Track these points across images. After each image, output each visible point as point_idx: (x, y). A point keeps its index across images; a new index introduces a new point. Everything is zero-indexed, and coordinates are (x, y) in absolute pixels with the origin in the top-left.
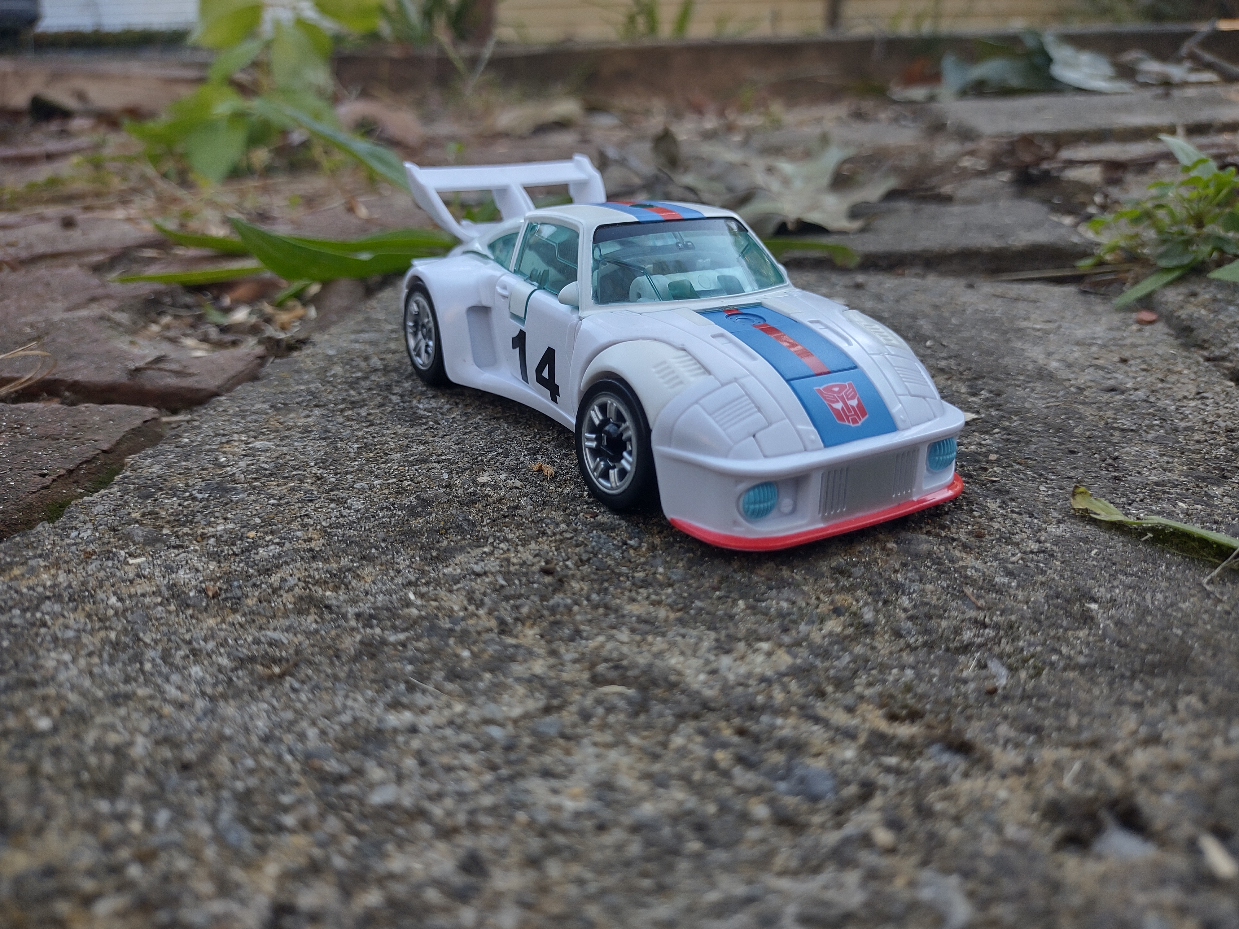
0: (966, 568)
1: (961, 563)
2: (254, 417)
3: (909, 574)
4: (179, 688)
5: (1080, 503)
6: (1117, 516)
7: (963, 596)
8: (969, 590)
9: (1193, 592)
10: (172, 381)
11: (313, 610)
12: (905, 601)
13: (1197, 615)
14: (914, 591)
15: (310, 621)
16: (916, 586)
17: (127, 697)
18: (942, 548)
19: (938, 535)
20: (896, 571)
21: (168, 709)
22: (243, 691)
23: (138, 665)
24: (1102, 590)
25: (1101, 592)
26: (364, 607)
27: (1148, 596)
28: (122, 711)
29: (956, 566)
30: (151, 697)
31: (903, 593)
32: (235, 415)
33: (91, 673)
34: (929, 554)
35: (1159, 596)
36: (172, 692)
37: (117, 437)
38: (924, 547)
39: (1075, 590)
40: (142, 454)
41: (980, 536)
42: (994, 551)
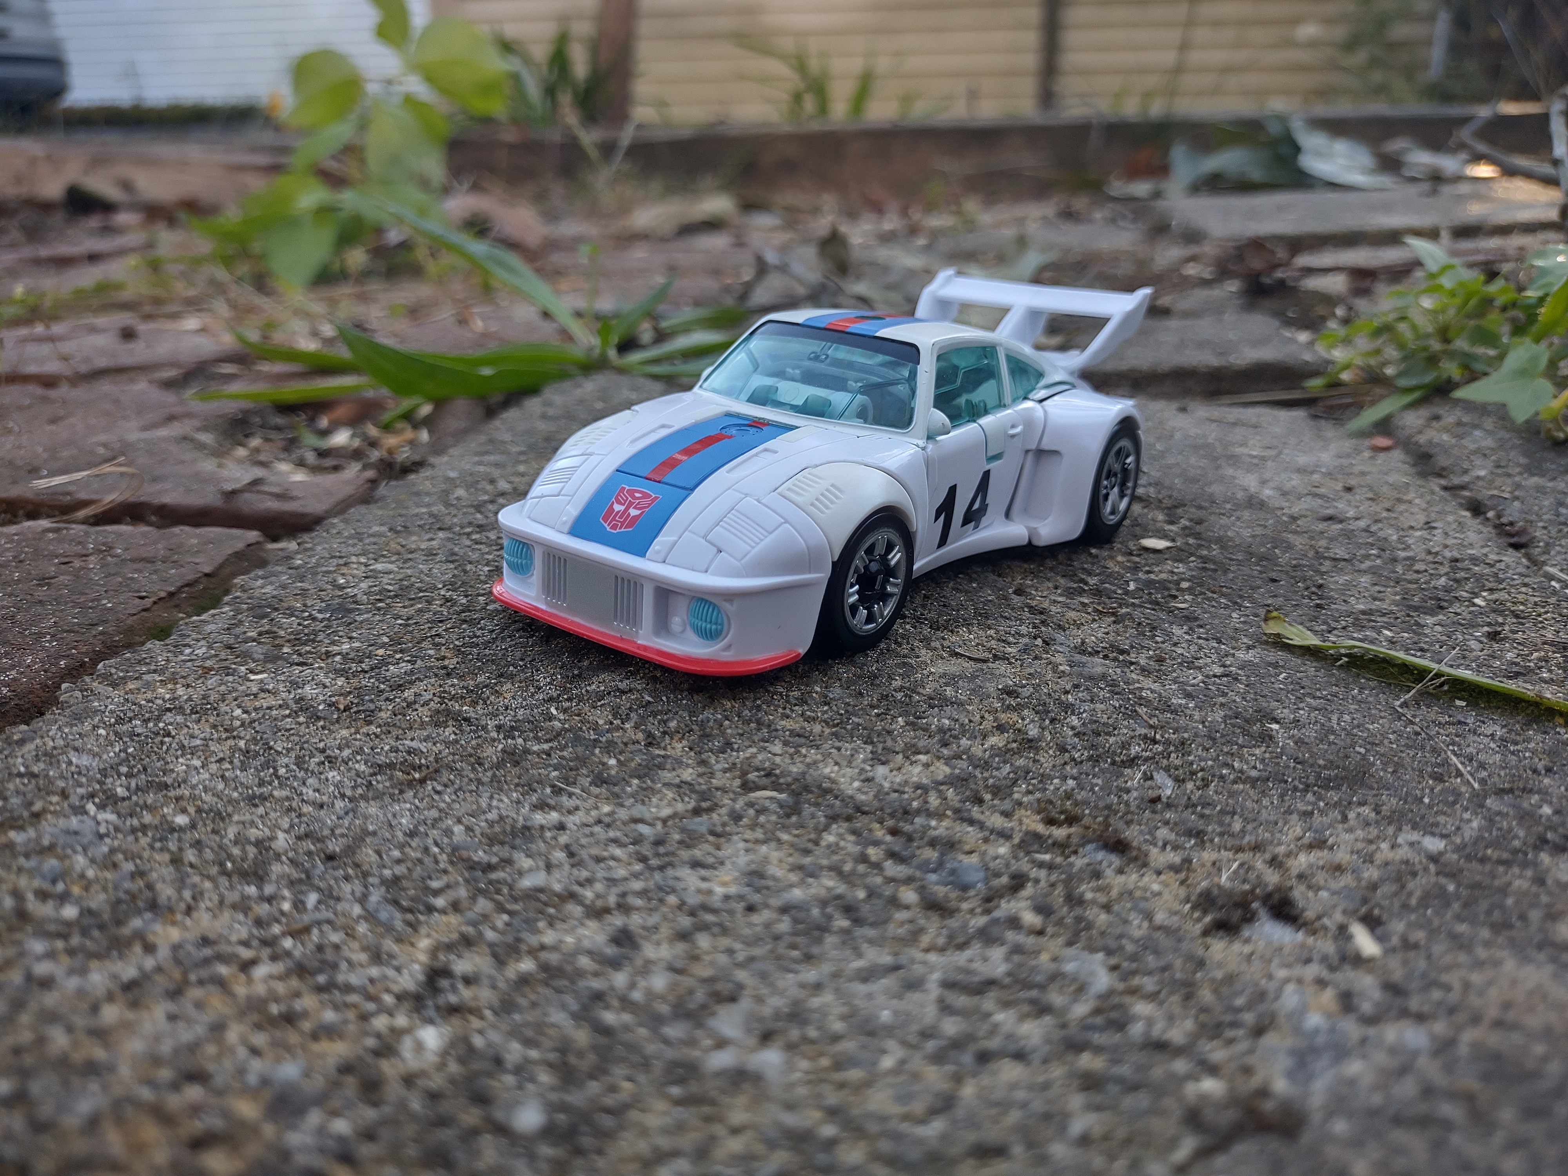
0: (1142, 689)
1: (1137, 685)
2: (372, 540)
3: (1080, 695)
4: (317, 790)
5: (1272, 628)
6: (1313, 641)
7: (1135, 715)
8: (1142, 710)
9: (1383, 714)
10: (273, 505)
11: (450, 723)
12: (1075, 721)
13: (1384, 736)
14: (1085, 711)
15: (449, 733)
16: (1086, 706)
17: (264, 798)
18: (1118, 671)
19: (1115, 659)
20: (1066, 692)
21: (307, 809)
22: (384, 794)
23: (271, 770)
24: (1286, 711)
25: (1285, 714)
26: (506, 720)
27: (1334, 718)
28: (261, 810)
29: (1131, 687)
30: (288, 798)
31: (1073, 713)
32: (351, 537)
33: (223, 777)
34: (1104, 677)
35: (1347, 718)
36: (309, 793)
37: (219, 560)
38: (1099, 670)
39: (1256, 711)
40: (252, 575)
41: (1160, 660)
42: (1174, 675)
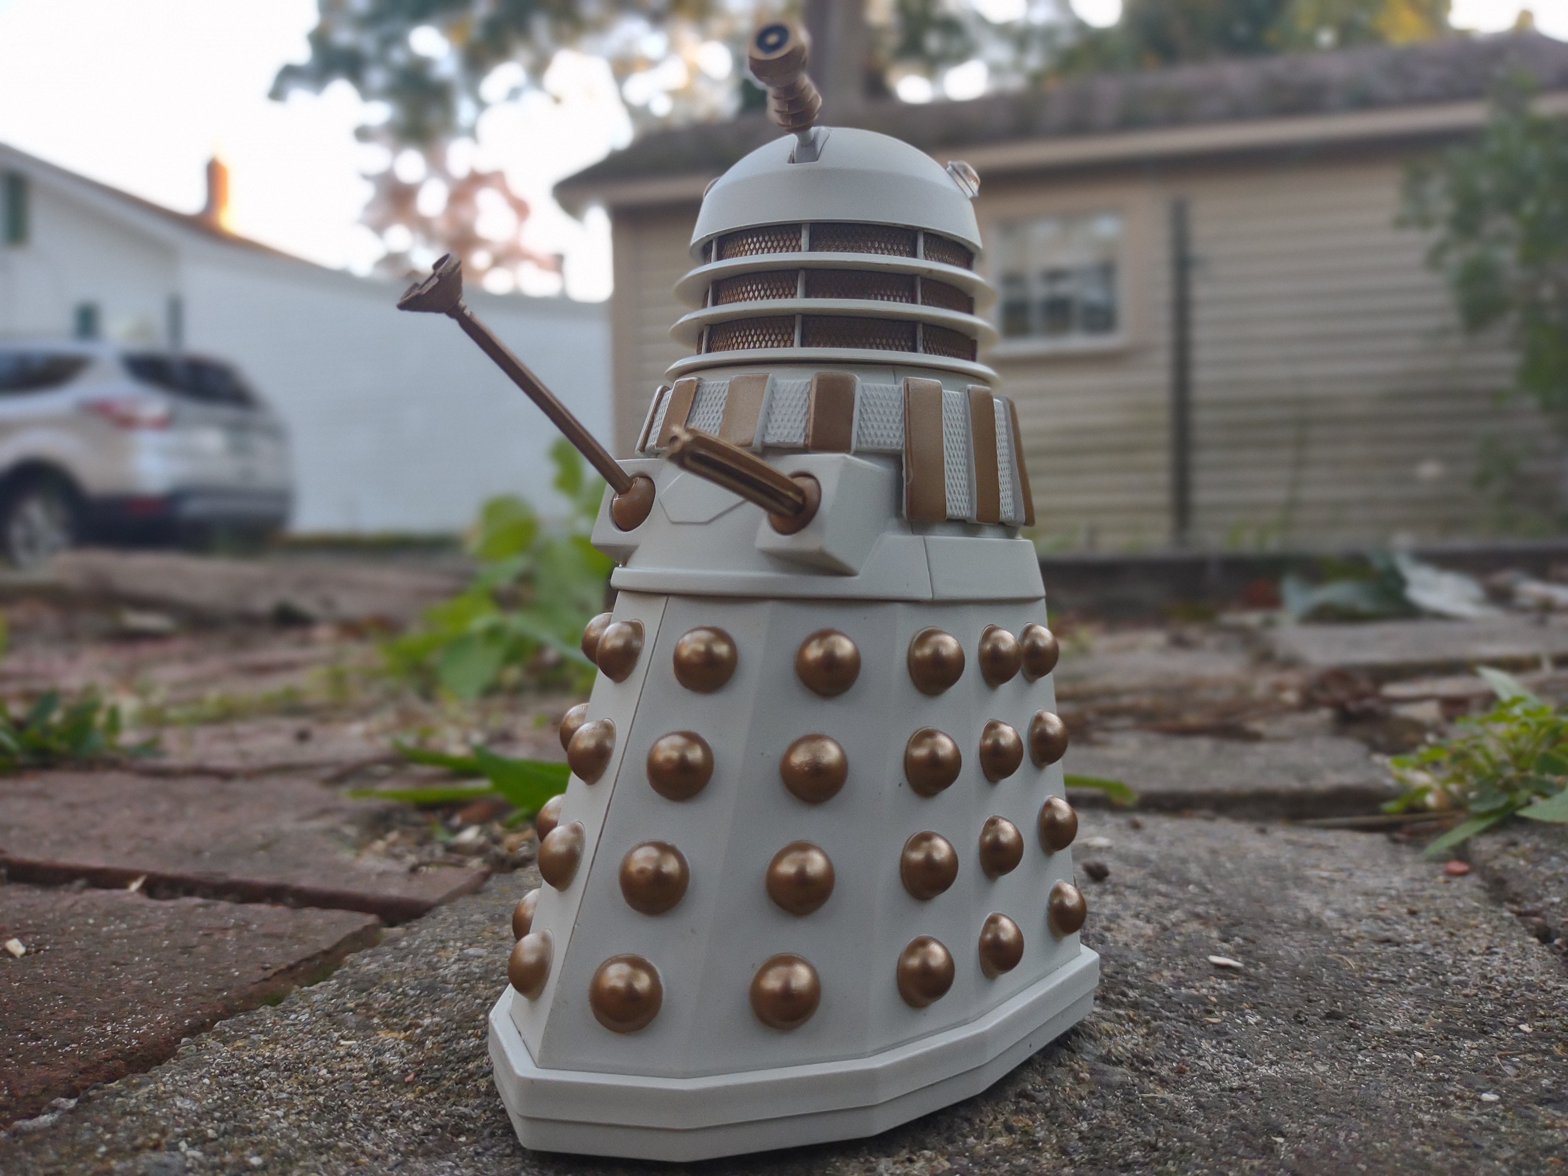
0: (1155, 1099)
1: (1152, 1095)
3: (1094, 1101)
12: (1084, 1126)
13: (1390, 1154)
14: (1096, 1117)
16: (1097, 1113)
18: (1137, 1080)
19: (1137, 1069)
20: (1082, 1098)
24: (1294, 1125)
25: (1292, 1127)
27: (1342, 1135)
29: (1145, 1095)
31: (1084, 1119)
34: (1121, 1085)
35: (1355, 1135)
37: (338, 938)
38: (1118, 1078)
39: (1264, 1124)
40: (362, 953)
41: (1181, 1072)
42: (1192, 1086)
